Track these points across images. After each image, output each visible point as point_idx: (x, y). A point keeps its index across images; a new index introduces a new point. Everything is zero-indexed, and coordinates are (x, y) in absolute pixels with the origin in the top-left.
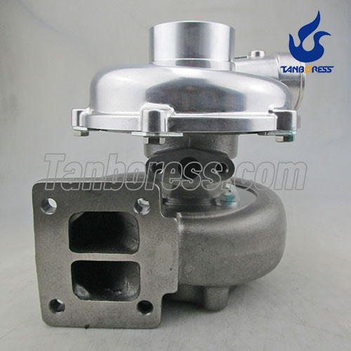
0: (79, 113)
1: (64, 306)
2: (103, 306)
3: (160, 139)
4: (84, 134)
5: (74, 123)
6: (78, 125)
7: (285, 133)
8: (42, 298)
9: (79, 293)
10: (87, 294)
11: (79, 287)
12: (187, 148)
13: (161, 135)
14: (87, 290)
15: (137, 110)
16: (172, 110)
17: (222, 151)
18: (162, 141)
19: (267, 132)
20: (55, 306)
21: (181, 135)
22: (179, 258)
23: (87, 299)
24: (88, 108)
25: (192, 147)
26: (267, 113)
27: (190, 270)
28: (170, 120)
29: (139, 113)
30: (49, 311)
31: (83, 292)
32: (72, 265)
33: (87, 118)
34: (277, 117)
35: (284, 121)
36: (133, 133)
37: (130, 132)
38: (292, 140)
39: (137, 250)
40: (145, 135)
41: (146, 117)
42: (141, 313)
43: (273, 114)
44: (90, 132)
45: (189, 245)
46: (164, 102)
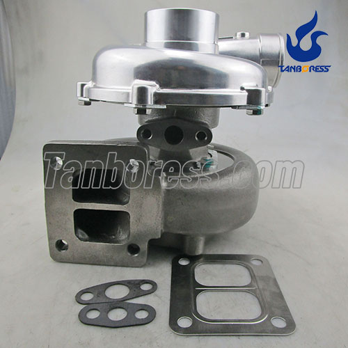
0: (83, 86)
1: (68, 246)
2: (99, 247)
3: (147, 110)
4: (87, 104)
5: (79, 94)
6: (82, 95)
7: (254, 108)
8: (50, 239)
9: (80, 236)
10: (87, 236)
11: (79, 231)
12: (172, 118)
13: (147, 107)
14: (87, 233)
15: (130, 85)
16: (158, 86)
17: (203, 121)
18: (148, 112)
19: (239, 106)
20: (60, 245)
21: (165, 107)
22: (163, 210)
23: (86, 241)
24: (91, 82)
25: (177, 118)
26: (239, 90)
27: (171, 221)
28: (156, 94)
29: (131, 88)
30: (56, 249)
31: (83, 235)
32: (74, 212)
33: (89, 90)
34: (247, 94)
35: (254, 97)
36: (125, 105)
37: (123, 103)
38: (260, 114)
39: (127, 202)
40: (134, 106)
41: (135, 91)
42: (129, 254)
43: (245, 91)
44: (92, 102)
45: (171, 199)
46: (151, 80)
